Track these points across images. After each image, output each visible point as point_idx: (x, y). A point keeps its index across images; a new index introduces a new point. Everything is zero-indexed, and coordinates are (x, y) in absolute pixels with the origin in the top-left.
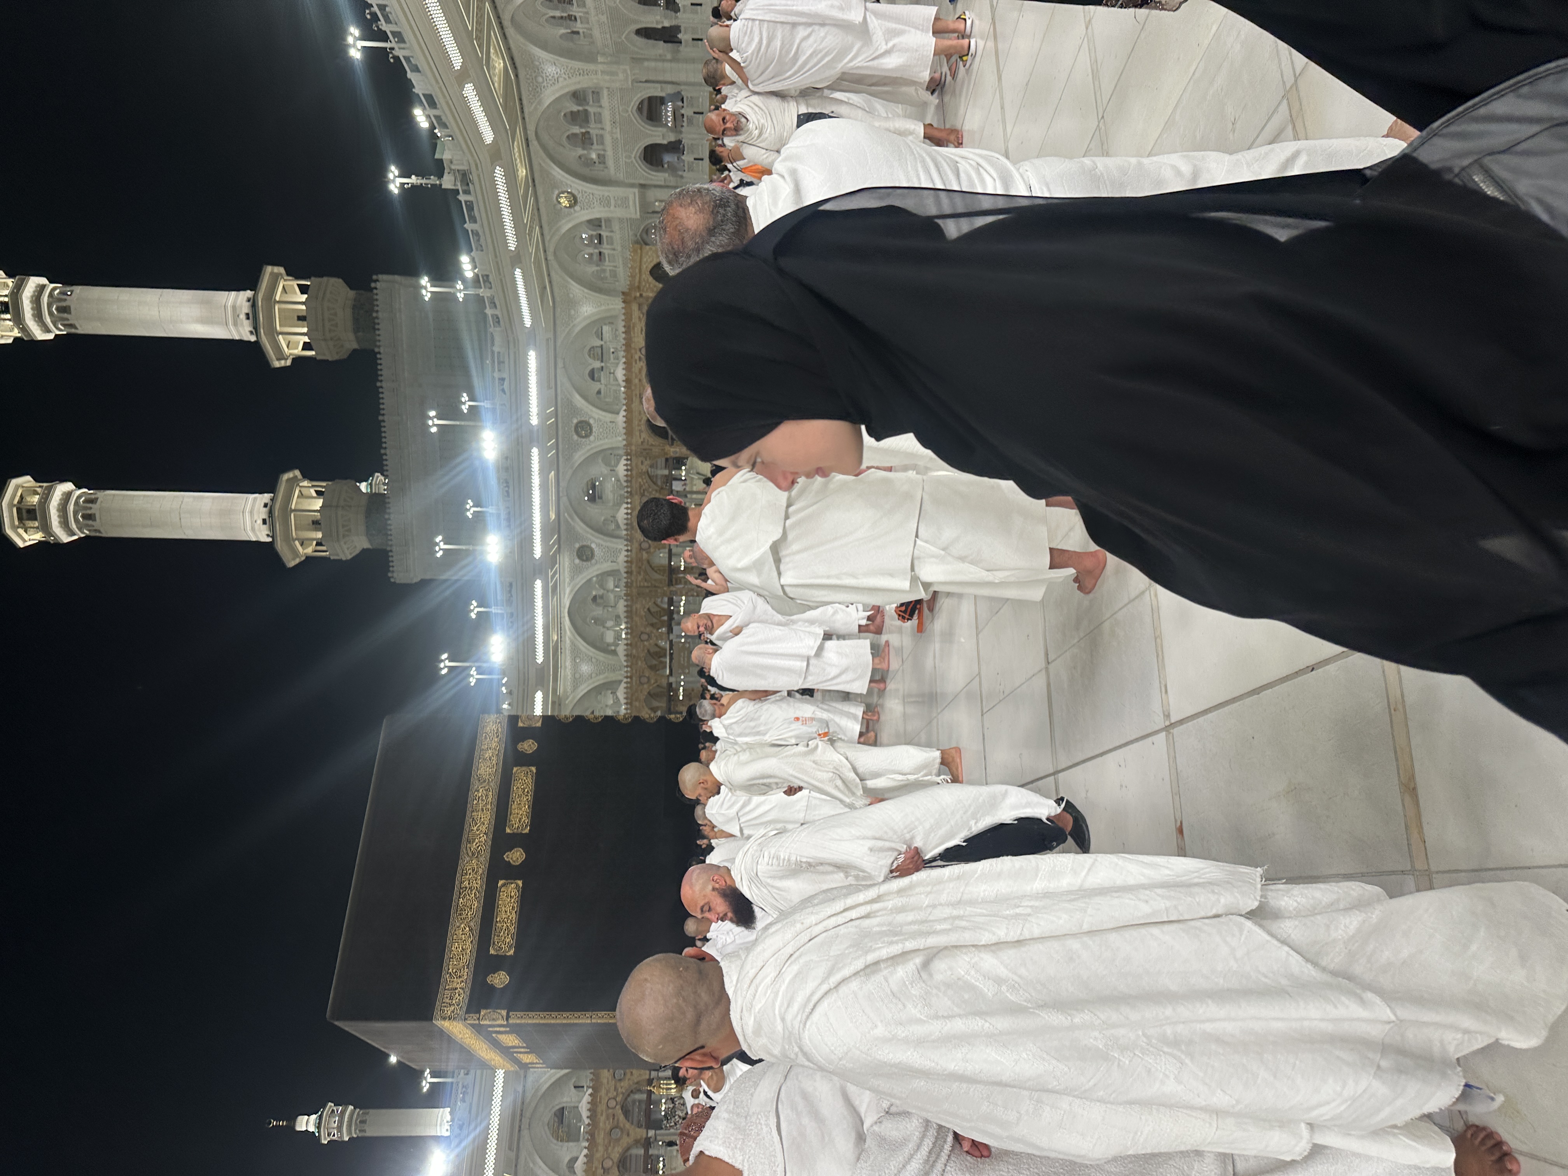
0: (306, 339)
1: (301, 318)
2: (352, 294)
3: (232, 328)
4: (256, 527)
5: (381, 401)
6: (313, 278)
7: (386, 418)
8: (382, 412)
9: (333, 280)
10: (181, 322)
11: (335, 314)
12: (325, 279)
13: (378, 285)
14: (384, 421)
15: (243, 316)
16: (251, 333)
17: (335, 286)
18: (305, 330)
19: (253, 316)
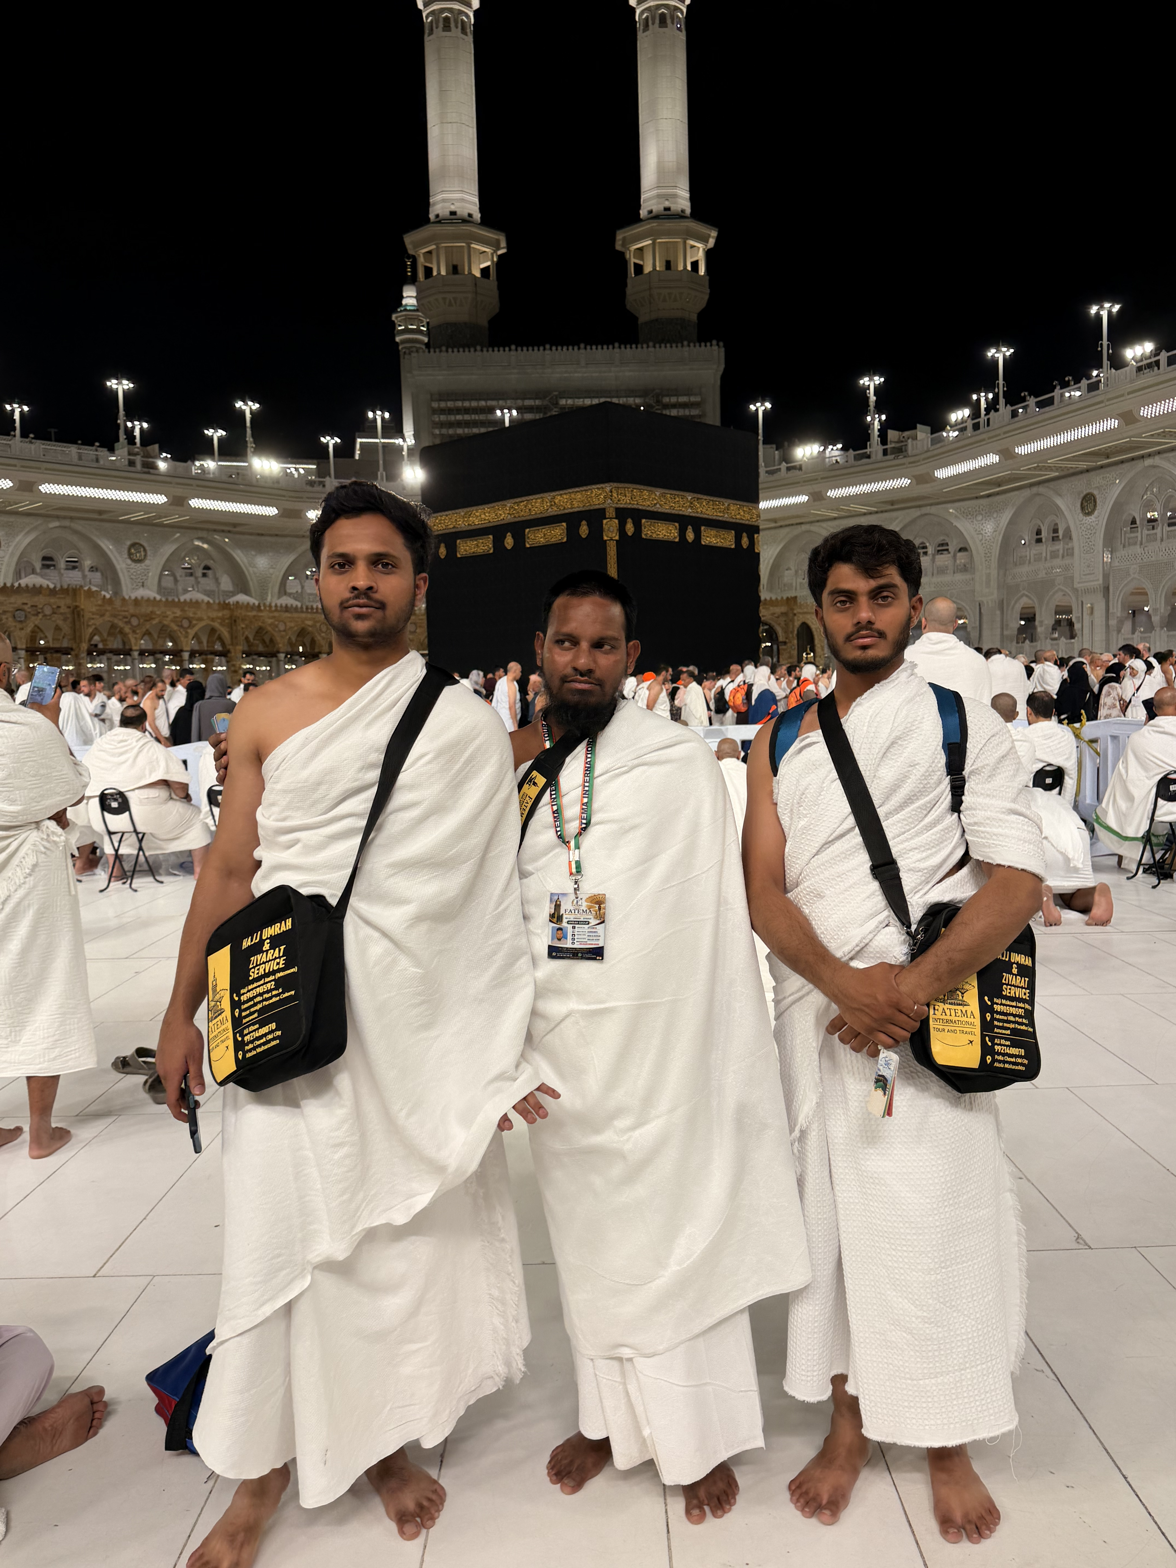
0: (648, 269)
1: (668, 265)
2: (694, 317)
3: (655, 192)
4: (446, 204)
5: (599, 347)
6: (708, 278)
8: (589, 347)
9: (706, 297)
10: (658, 141)
11: (675, 301)
12: (708, 291)
14: (579, 349)
15: (667, 204)
16: (650, 212)
17: (700, 299)
18: (658, 269)
19: (667, 215)
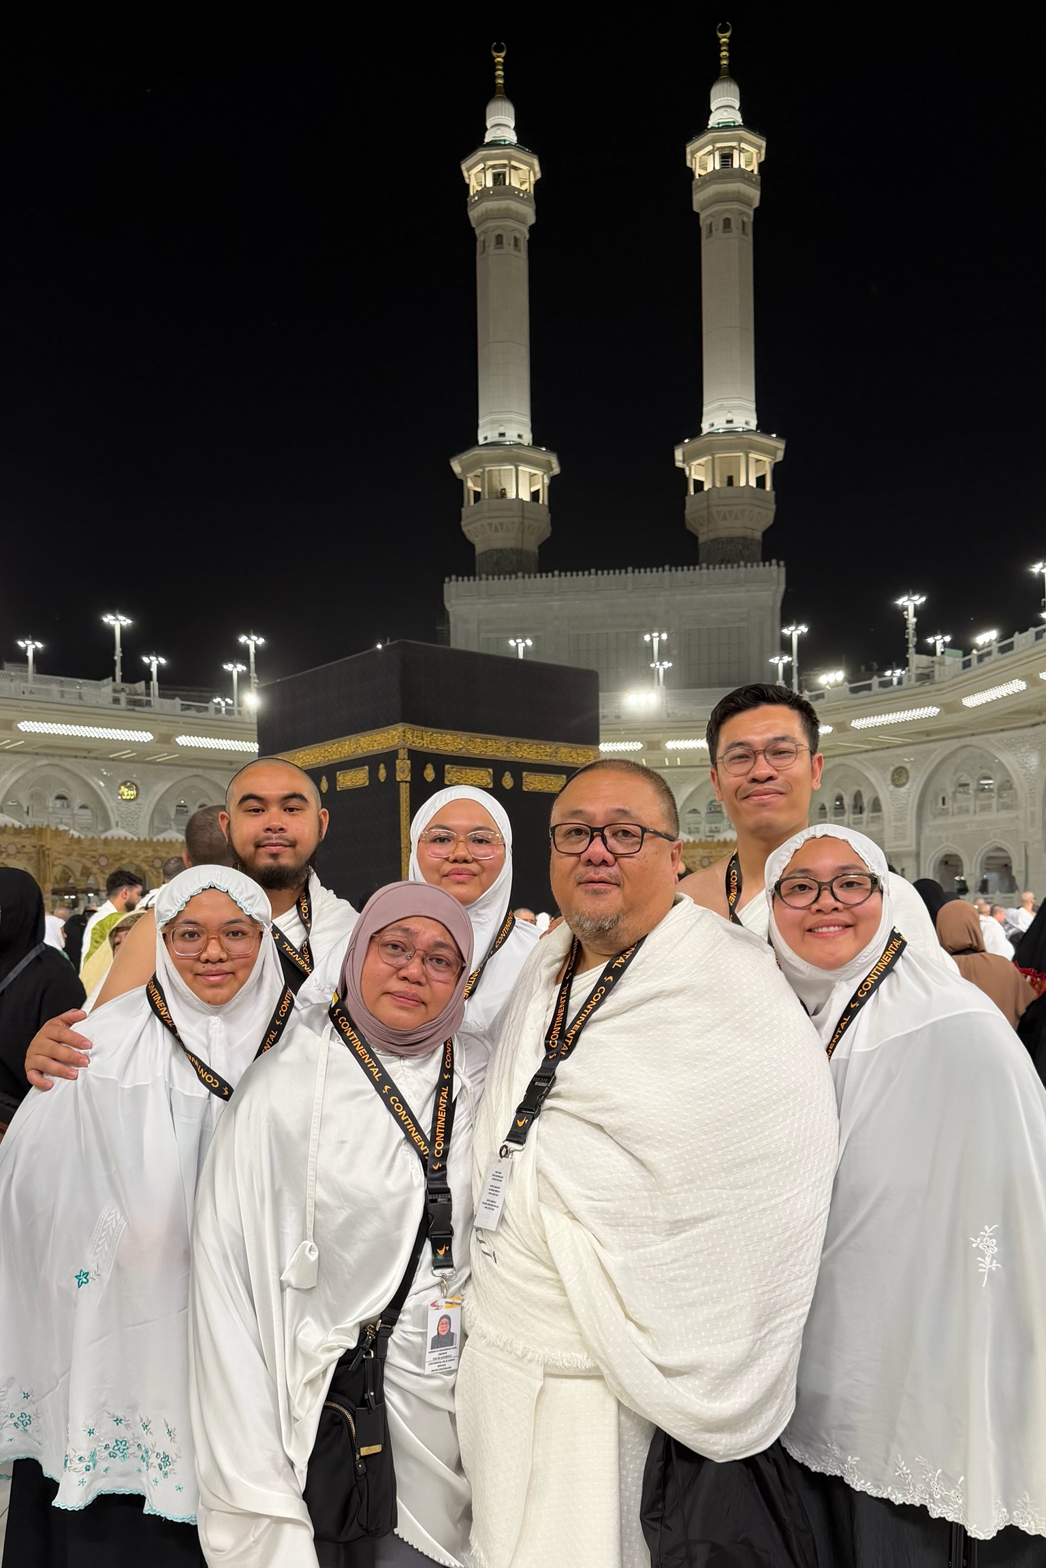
0: (707, 485)
1: (730, 481)
2: (758, 535)
3: (716, 405)
4: (494, 426)
5: (648, 570)
6: (774, 493)
7: (630, 575)
8: (636, 571)
9: (772, 514)
11: (736, 518)
12: (774, 507)
13: (774, 567)
14: (626, 572)
15: (729, 416)
16: (713, 426)
17: (765, 516)
18: (718, 485)
19: (729, 428)
